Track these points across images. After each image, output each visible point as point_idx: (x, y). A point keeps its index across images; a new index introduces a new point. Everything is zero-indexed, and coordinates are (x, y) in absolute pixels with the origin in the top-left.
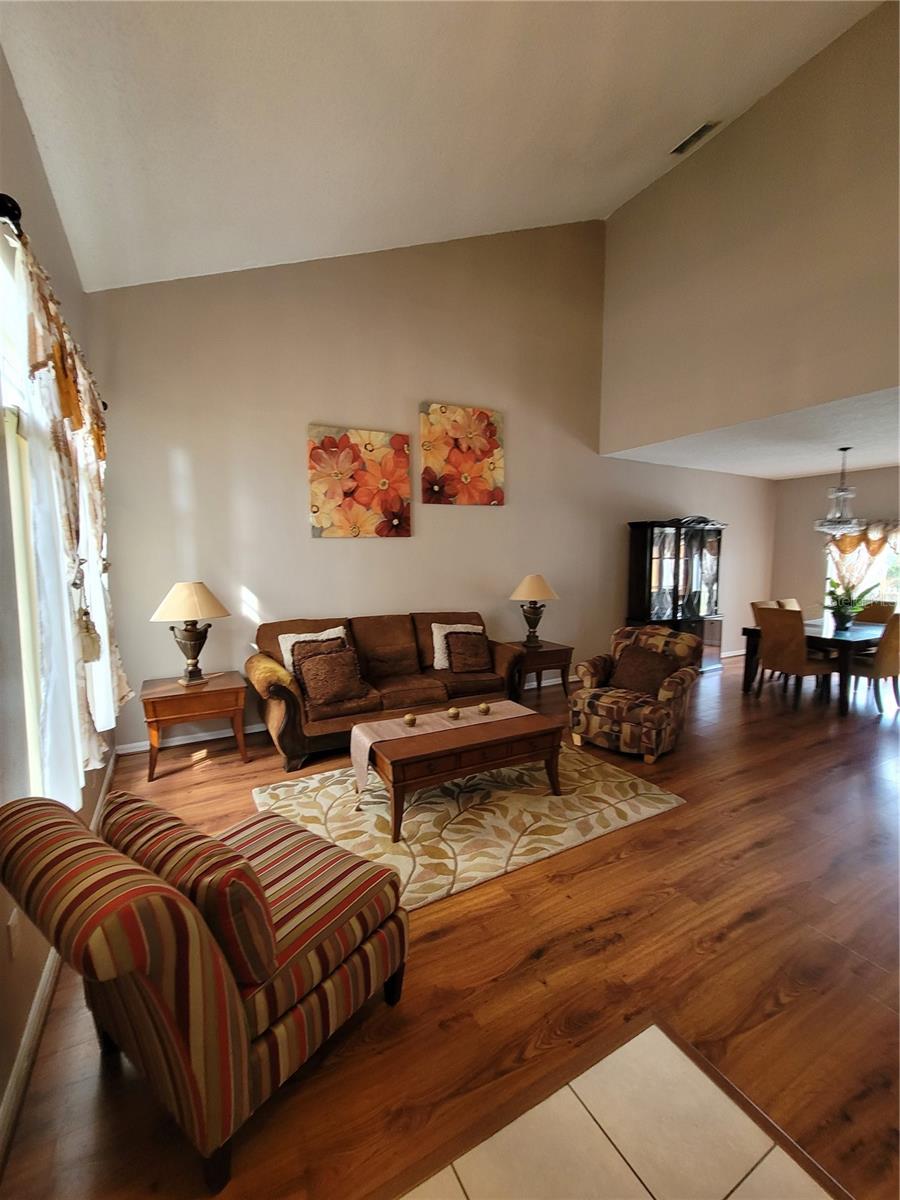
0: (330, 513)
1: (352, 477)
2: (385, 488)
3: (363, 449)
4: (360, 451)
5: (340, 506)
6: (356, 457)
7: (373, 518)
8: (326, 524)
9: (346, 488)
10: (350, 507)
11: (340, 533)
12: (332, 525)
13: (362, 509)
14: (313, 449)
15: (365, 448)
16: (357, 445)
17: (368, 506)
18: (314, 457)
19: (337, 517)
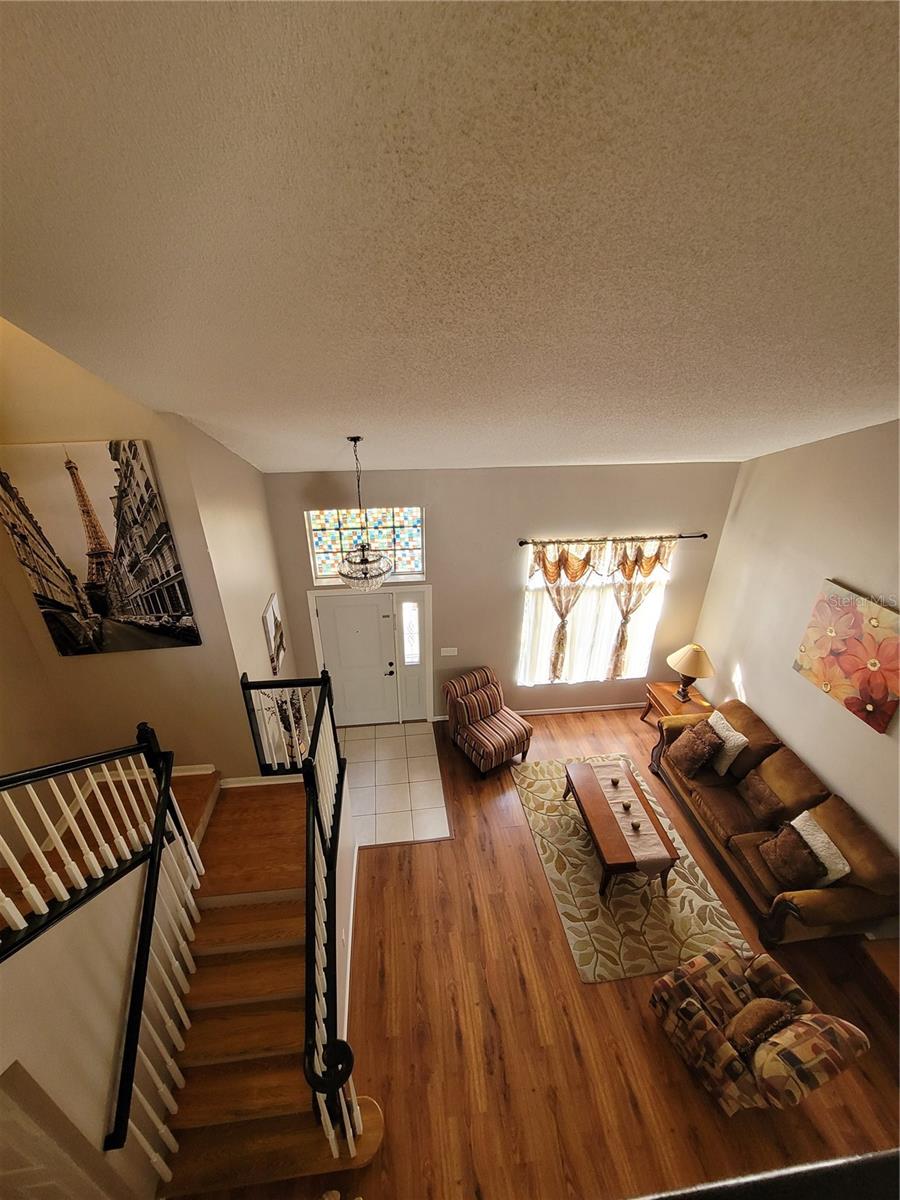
0: (813, 658)
1: (844, 640)
2: (872, 669)
3: (866, 621)
4: (863, 621)
5: (823, 658)
6: (857, 624)
7: (850, 689)
8: (806, 666)
9: (834, 647)
10: (832, 665)
11: (815, 680)
12: (810, 669)
13: (842, 674)
14: (820, 601)
15: (870, 621)
16: (862, 614)
17: (848, 675)
18: (819, 608)
19: (817, 667)
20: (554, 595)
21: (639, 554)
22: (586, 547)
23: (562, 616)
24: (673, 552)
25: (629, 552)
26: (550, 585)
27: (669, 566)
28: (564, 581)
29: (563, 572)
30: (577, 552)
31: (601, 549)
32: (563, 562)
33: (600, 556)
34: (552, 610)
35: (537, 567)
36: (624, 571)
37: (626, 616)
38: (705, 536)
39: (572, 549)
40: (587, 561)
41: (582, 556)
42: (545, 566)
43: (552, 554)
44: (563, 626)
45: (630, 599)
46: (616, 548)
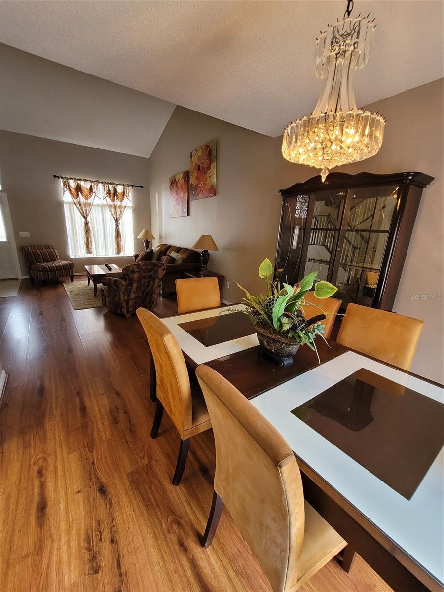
20: (78, 206)
21: (115, 190)
22: (89, 184)
23: (85, 218)
24: (130, 192)
25: (110, 189)
26: (75, 200)
27: (131, 198)
28: (82, 199)
29: (80, 194)
30: (85, 185)
31: (97, 185)
32: (79, 189)
33: (97, 189)
34: (79, 213)
35: (65, 189)
36: (110, 198)
37: (117, 221)
38: (142, 187)
39: (82, 183)
40: (91, 190)
41: (88, 187)
42: (70, 190)
43: (72, 184)
44: (87, 223)
45: (117, 212)
46: (104, 187)
